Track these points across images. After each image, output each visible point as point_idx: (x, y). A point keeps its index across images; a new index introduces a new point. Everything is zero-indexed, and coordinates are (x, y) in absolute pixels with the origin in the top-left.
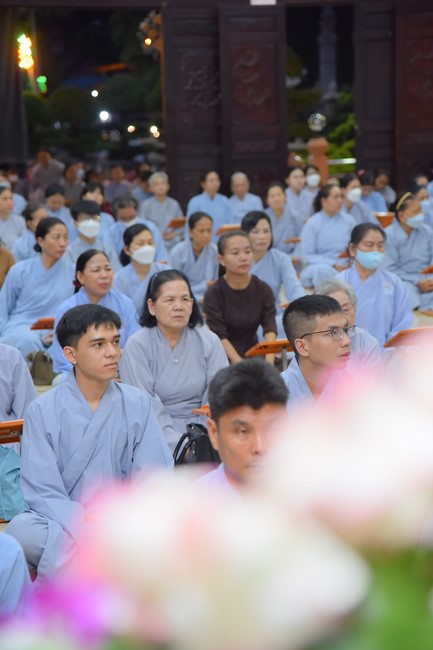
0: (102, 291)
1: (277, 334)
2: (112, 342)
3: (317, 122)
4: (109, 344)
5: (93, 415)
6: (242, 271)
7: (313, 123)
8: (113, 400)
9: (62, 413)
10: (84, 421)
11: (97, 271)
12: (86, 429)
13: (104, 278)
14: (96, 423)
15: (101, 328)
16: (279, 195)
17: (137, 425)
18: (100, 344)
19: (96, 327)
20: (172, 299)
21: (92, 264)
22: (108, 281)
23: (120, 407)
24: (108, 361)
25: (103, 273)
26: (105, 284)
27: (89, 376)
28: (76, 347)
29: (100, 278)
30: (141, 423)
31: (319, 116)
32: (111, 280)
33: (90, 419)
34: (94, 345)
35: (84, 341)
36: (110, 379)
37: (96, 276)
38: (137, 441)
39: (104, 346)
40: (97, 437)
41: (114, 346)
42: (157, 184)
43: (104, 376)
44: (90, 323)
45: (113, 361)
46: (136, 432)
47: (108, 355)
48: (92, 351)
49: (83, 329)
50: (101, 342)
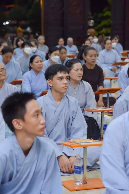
0: (39, 70)
1: (103, 87)
2: (66, 79)
3: (91, 23)
4: (65, 79)
5: (58, 106)
6: (92, 63)
7: (90, 23)
8: (65, 101)
9: (46, 105)
10: (54, 108)
11: (37, 62)
12: (55, 112)
13: (40, 65)
14: (59, 109)
15: (62, 73)
16: (89, 44)
17: (73, 111)
18: (61, 79)
19: (61, 72)
20: (77, 70)
21: (36, 60)
22: (41, 66)
23: (68, 104)
24: (64, 86)
25: (40, 63)
26: (40, 67)
27: (56, 91)
28: (52, 80)
29: (38, 65)
30: (75, 110)
31: (92, 21)
32: (43, 66)
33: (57, 108)
34: (59, 79)
35: (55, 78)
36: (64, 93)
37: (37, 64)
38: (74, 117)
39: (63, 80)
40: (59, 115)
41: (66, 80)
42: (41, 39)
43: (63, 91)
44: (58, 71)
45: (66, 86)
46: (73, 114)
47: (64, 83)
48: (58, 81)
49: (55, 73)
50: (61, 78)
